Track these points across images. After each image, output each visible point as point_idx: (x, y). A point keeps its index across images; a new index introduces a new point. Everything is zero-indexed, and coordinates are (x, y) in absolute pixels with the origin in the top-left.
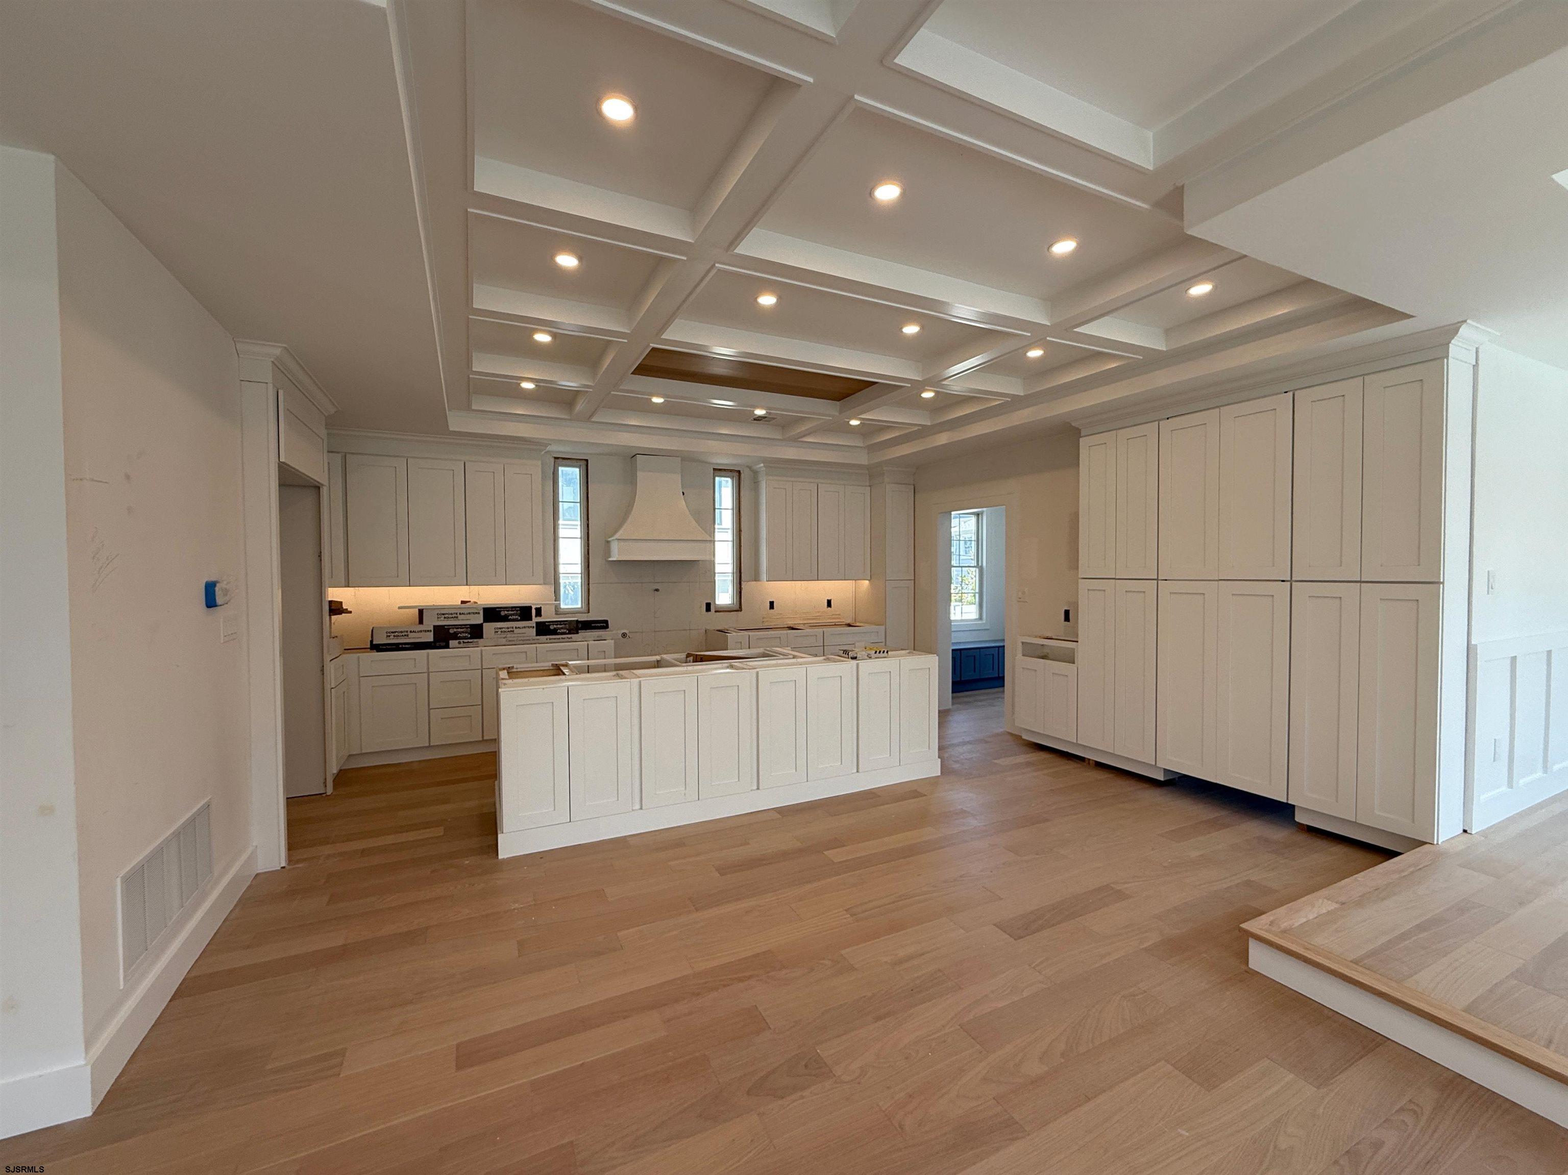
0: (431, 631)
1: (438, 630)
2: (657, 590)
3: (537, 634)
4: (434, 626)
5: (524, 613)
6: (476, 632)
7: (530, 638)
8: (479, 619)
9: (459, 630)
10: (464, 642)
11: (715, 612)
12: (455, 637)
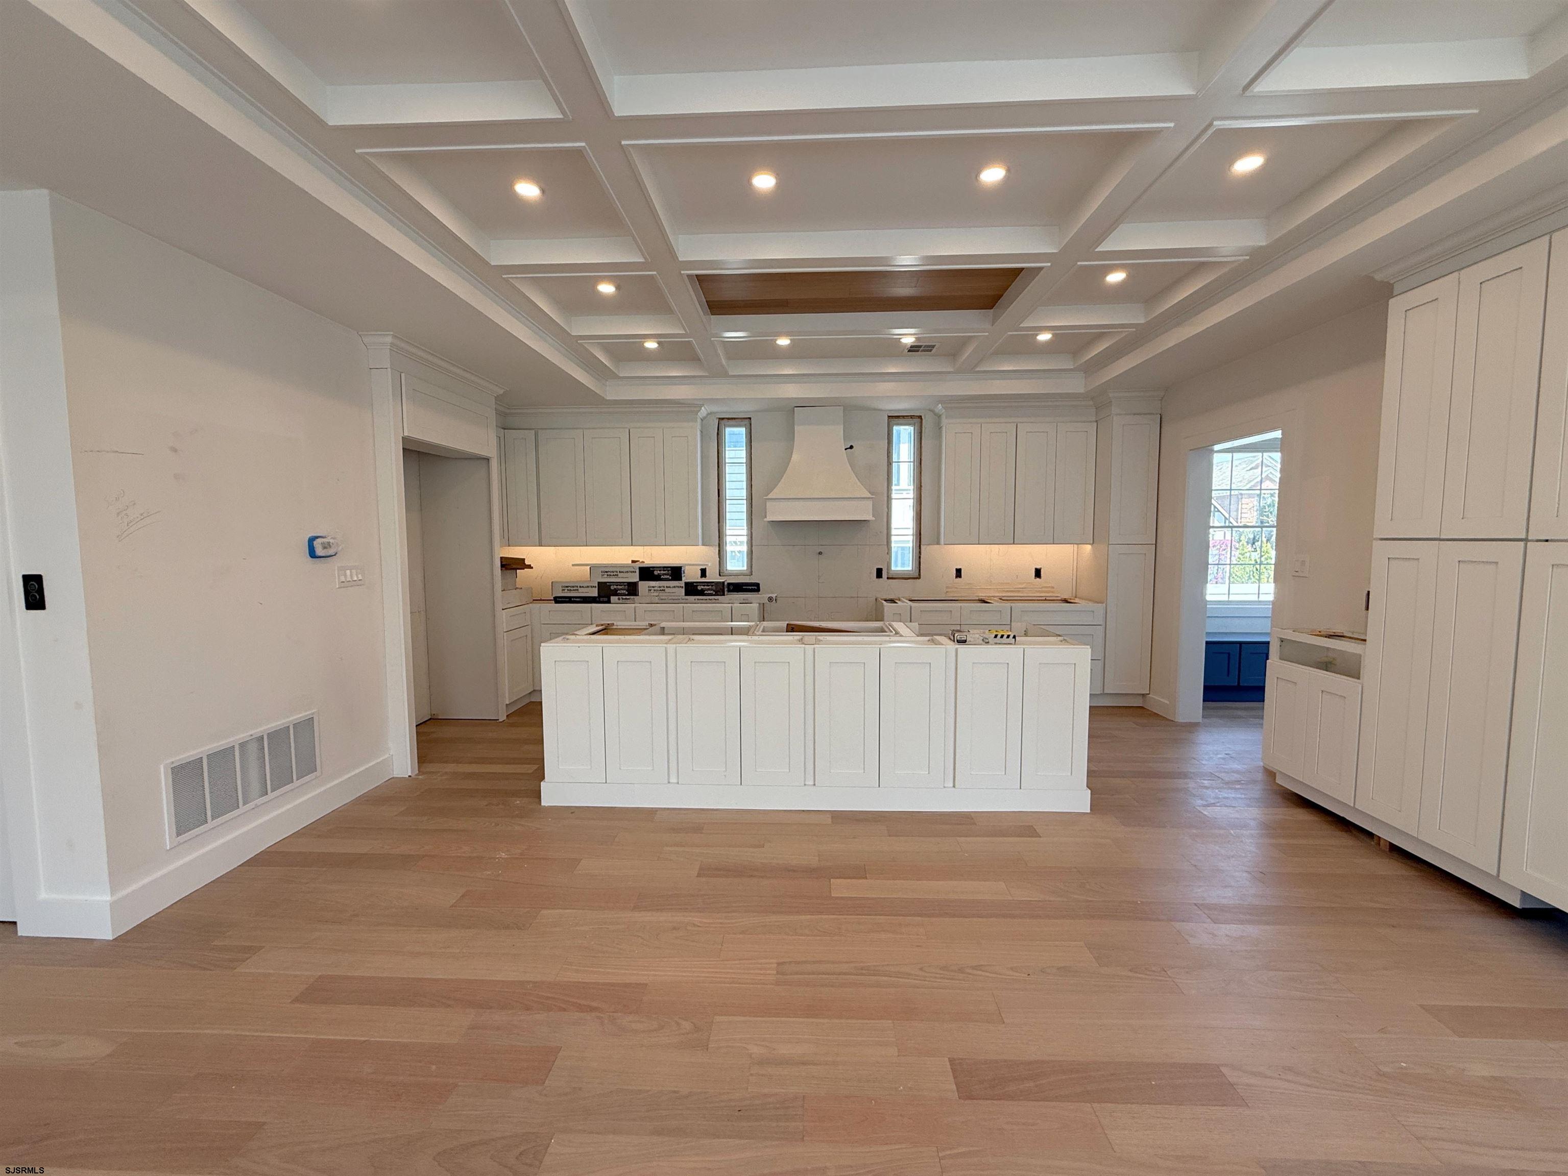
0: (596, 587)
1: (601, 586)
2: (820, 553)
3: (686, 595)
4: (599, 583)
5: (676, 573)
6: (632, 589)
7: (679, 598)
8: (635, 578)
9: (619, 587)
10: (623, 599)
11: (888, 578)
12: (615, 593)
